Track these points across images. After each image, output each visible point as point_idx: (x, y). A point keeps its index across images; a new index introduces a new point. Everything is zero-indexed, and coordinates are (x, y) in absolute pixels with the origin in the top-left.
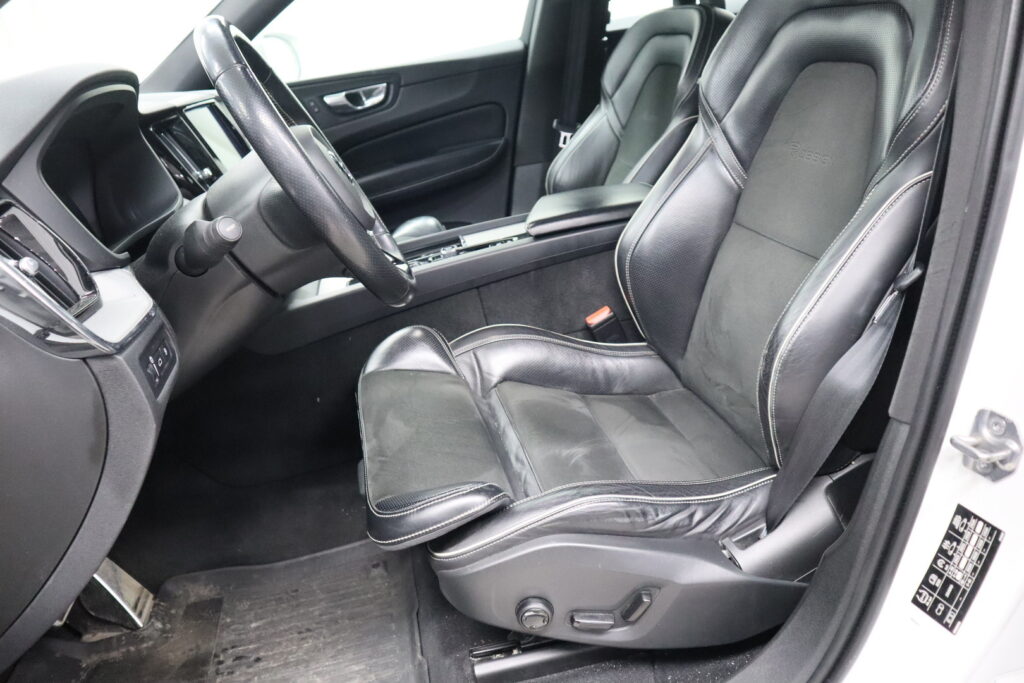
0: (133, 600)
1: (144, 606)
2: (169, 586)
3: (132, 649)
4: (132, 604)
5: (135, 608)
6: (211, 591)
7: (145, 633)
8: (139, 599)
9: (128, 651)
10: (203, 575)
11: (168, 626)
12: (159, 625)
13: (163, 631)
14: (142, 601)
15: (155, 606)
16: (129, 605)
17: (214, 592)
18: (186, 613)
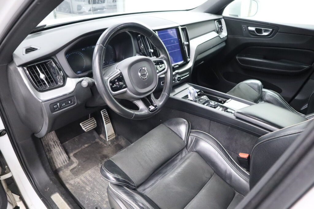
0: (109, 134)
1: (111, 137)
2: (119, 137)
3: (103, 144)
4: (109, 135)
5: (108, 137)
6: (124, 144)
7: (106, 143)
8: (111, 135)
9: (102, 144)
10: (126, 140)
11: (111, 145)
12: (110, 143)
13: (109, 145)
14: (111, 136)
15: (113, 139)
16: (108, 135)
17: (124, 145)
18: (116, 145)
